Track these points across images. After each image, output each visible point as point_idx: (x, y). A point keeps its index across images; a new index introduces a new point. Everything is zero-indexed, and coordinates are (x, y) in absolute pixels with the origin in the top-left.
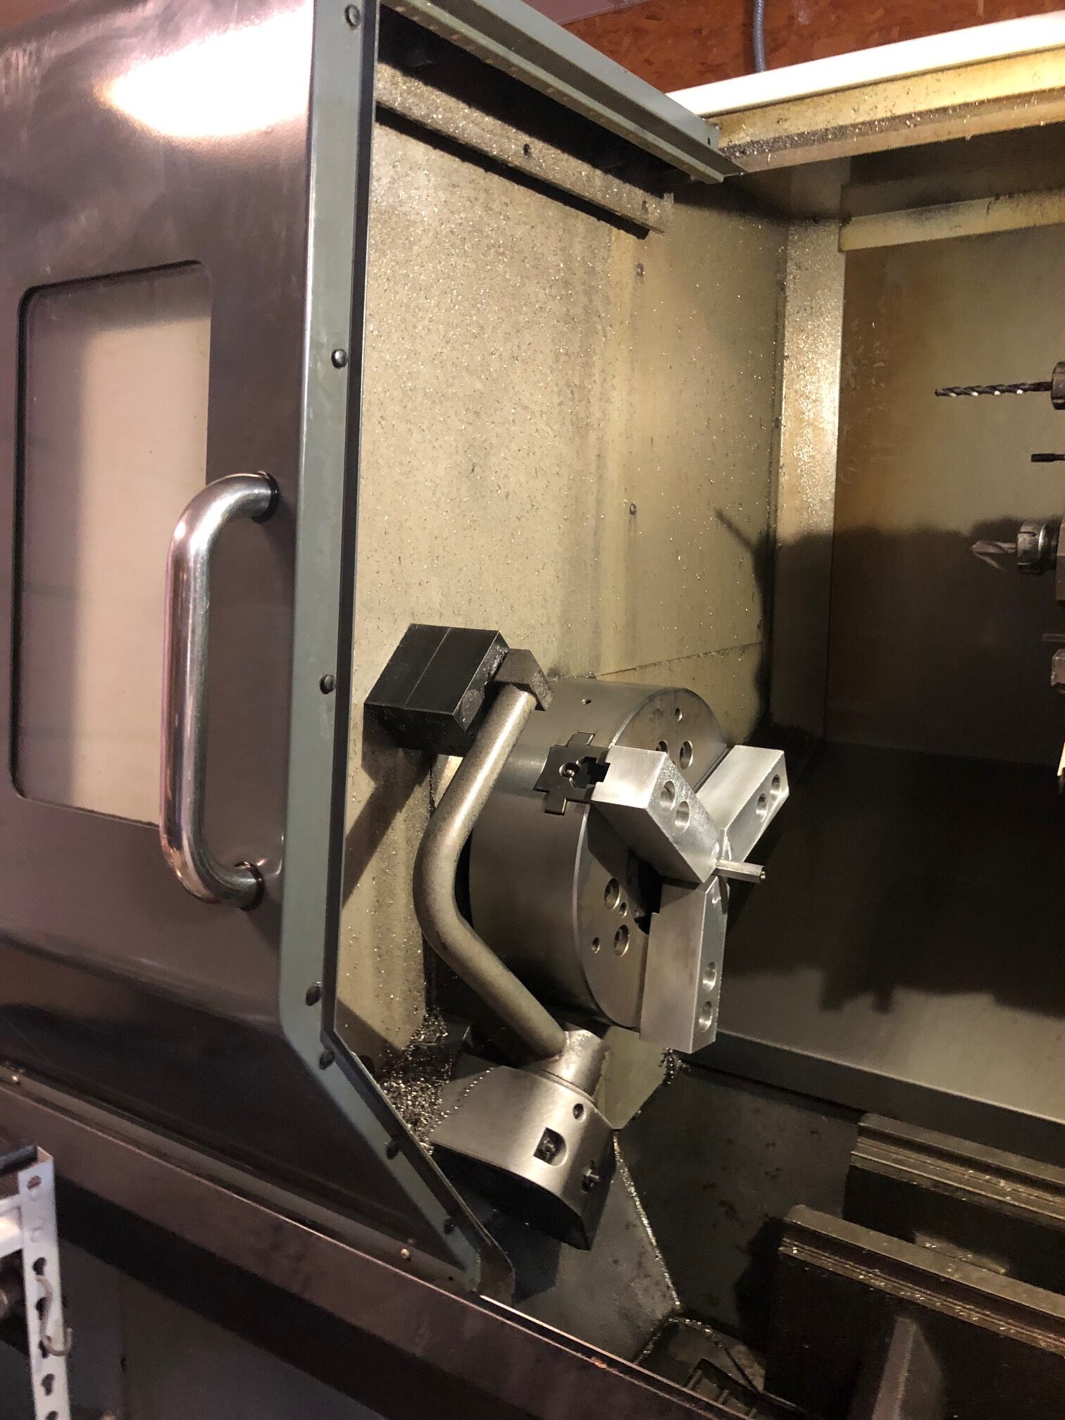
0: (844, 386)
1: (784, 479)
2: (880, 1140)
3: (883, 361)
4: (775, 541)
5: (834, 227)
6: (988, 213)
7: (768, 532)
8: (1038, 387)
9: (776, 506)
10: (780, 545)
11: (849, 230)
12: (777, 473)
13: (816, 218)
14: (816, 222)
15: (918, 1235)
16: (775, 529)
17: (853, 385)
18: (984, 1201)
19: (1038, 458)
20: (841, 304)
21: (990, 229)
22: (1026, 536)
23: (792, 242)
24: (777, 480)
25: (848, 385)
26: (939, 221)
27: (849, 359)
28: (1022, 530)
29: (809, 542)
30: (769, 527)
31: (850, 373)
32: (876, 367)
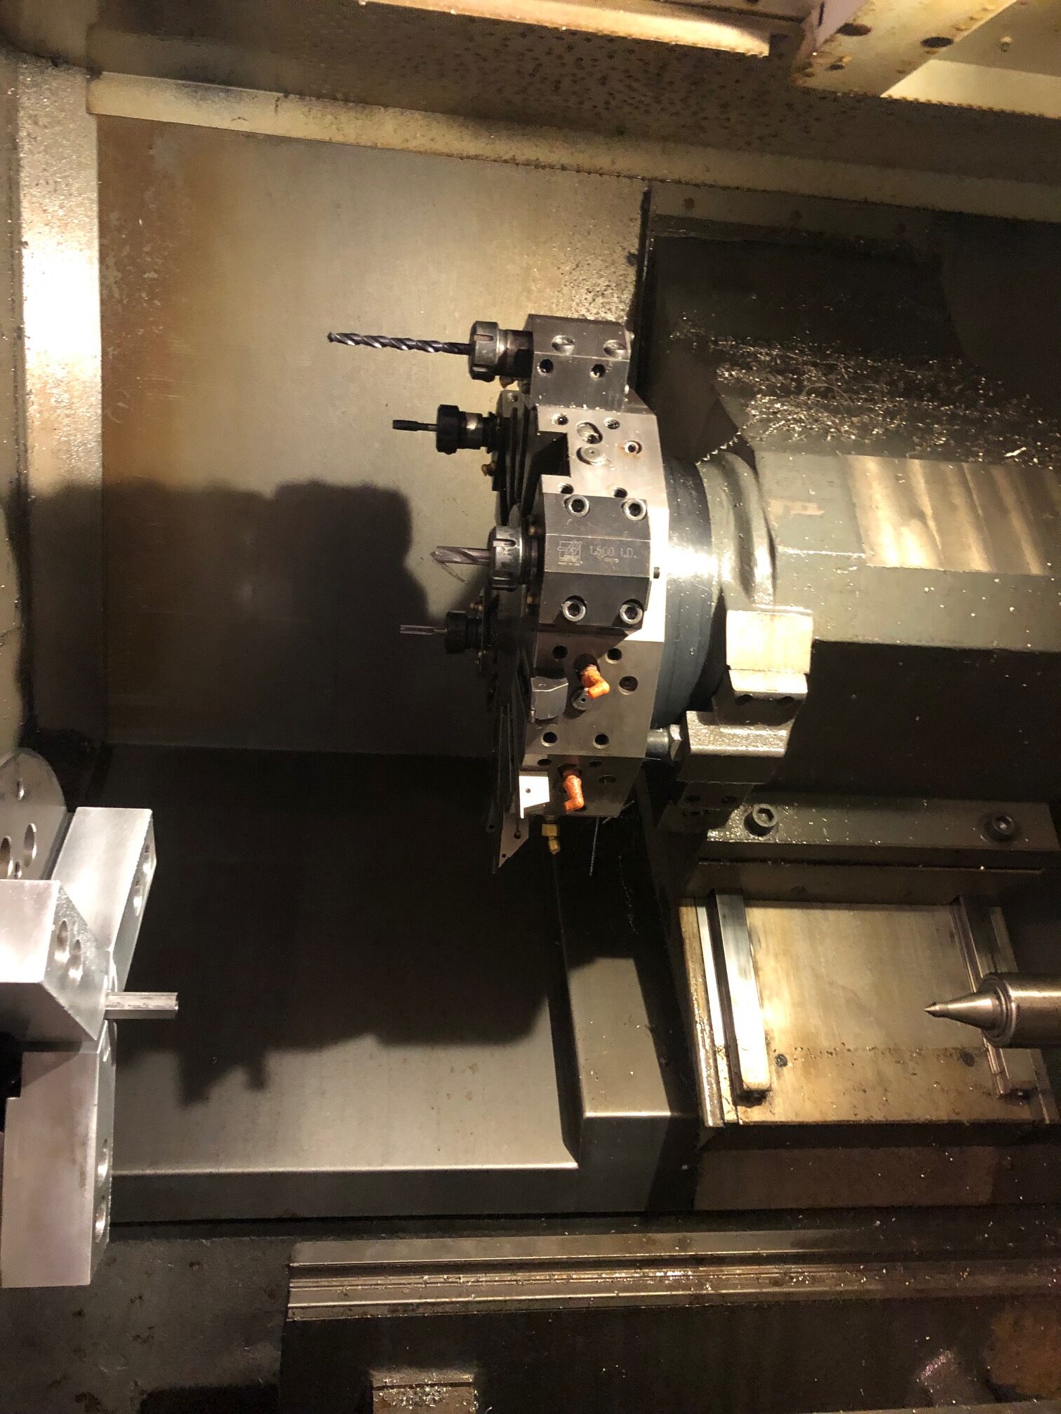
0: (105, 297)
1: (33, 410)
2: (316, 1276)
3: (155, 271)
4: (27, 494)
5: (79, 79)
6: (276, 111)
7: (18, 480)
8: (453, 348)
9: (25, 445)
10: (33, 497)
11: (99, 87)
12: (24, 402)
13: (57, 60)
14: (56, 65)
15: (374, 1373)
16: (27, 475)
17: (117, 295)
18: (448, 1309)
19: (401, 425)
20: (94, 183)
21: (280, 132)
22: (502, 544)
23: (24, 84)
24: (25, 411)
25: (111, 296)
26: (218, 106)
27: (111, 261)
28: (498, 537)
29: (71, 494)
30: (20, 474)
31: (112, 280)
32: (148, 278)
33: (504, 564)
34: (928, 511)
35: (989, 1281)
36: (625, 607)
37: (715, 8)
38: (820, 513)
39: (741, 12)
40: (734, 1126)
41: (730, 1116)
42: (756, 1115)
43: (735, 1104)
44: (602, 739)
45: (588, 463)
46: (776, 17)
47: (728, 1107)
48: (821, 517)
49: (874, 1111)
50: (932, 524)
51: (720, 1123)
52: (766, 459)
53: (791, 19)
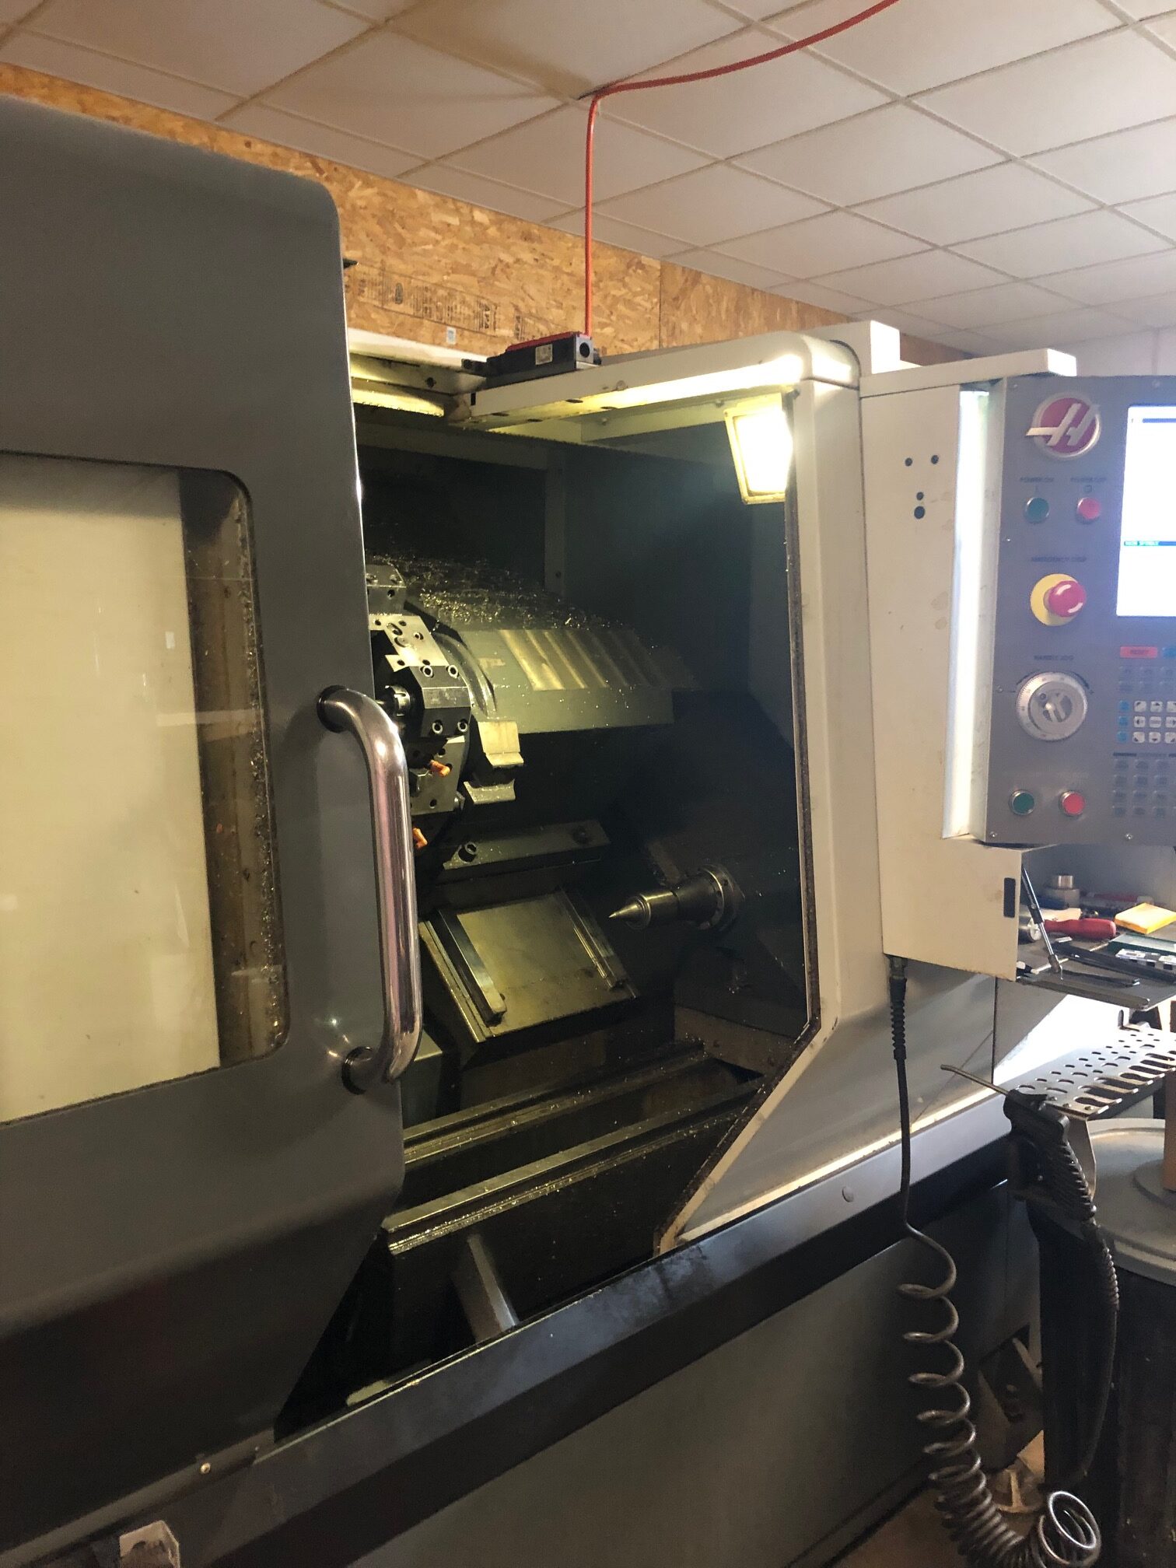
33: (403, 707)
34: (545, 657)
35: (638, 1081)
36: (434, 724)
37: (414, 388)
38: (503, 664)
39: (426, 391)
40: (490, 1039)
41: (487, 1034)
42: (498, 1030)
43: (487, 1027)
44: (433, 803)
45: (403, 646)
46: (442, 393)
47: (484, 1029)
48: (505, 666)
49: (555, 1013)
50: (548, 663)
51: (484, 1039)
52: (465, 635)
53: (448, 394)
